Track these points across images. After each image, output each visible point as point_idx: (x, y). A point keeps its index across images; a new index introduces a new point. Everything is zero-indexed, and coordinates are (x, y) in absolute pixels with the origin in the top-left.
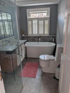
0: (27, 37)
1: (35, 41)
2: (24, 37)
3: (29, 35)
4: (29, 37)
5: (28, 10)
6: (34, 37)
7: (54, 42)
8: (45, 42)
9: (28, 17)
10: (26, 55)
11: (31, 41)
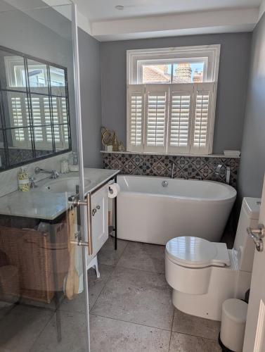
0: (123, 155)
1: (155, 175)
2: (110, 155)
3: (130, 150)
4: (130, 155)
5: (131, 54)
6: (152, 156)
7: (230, 184)
8: (193, 178)
9: (131, 82)
10: (113, 229)
11: (137, 174)
